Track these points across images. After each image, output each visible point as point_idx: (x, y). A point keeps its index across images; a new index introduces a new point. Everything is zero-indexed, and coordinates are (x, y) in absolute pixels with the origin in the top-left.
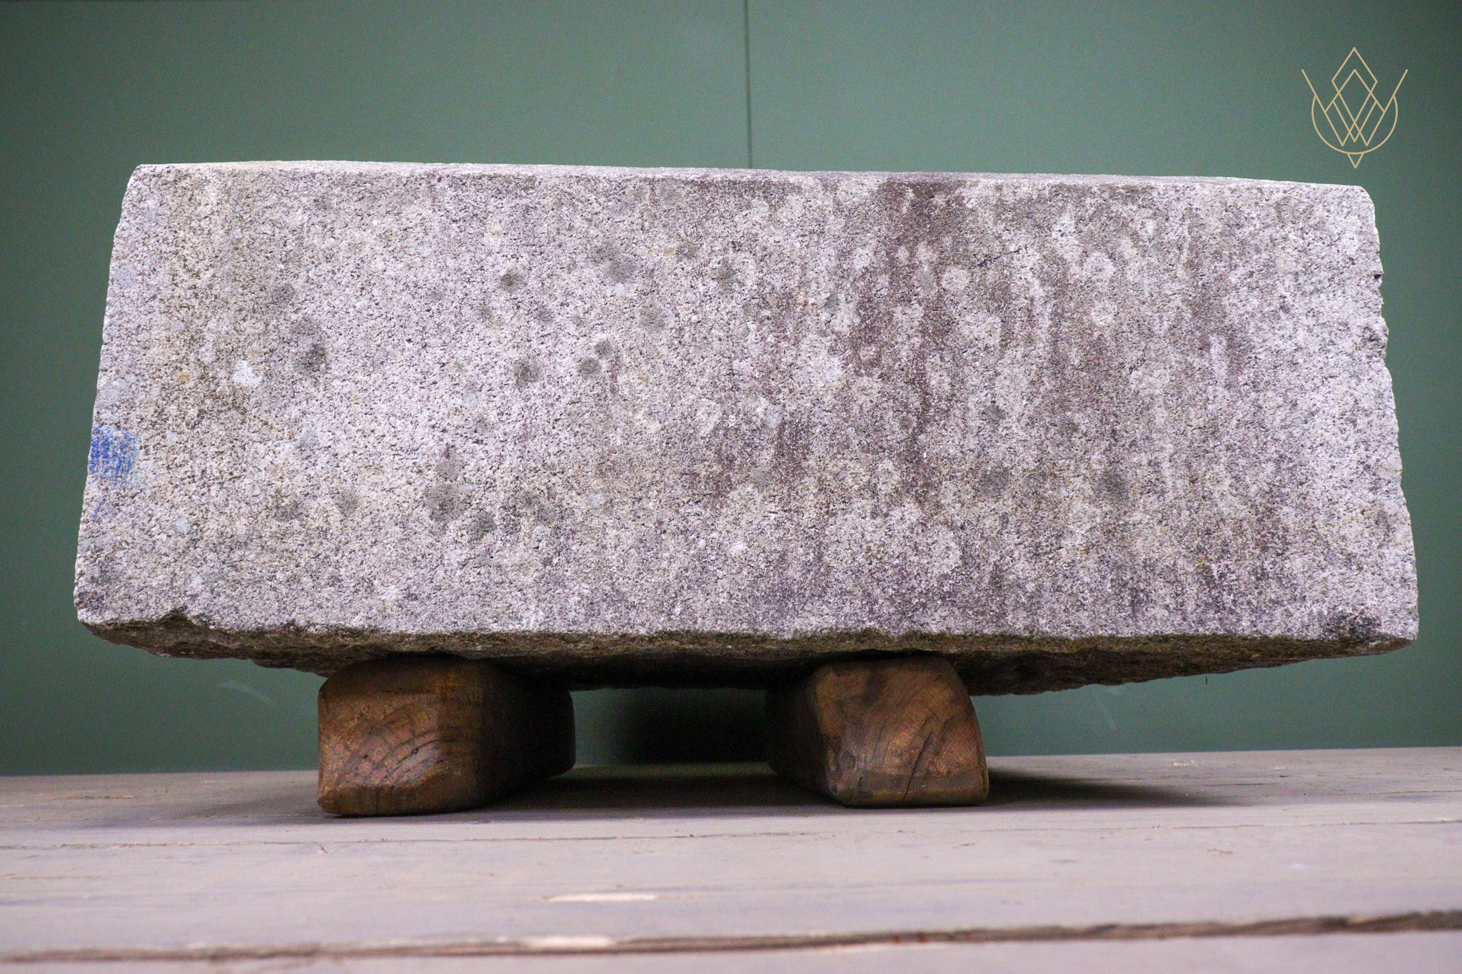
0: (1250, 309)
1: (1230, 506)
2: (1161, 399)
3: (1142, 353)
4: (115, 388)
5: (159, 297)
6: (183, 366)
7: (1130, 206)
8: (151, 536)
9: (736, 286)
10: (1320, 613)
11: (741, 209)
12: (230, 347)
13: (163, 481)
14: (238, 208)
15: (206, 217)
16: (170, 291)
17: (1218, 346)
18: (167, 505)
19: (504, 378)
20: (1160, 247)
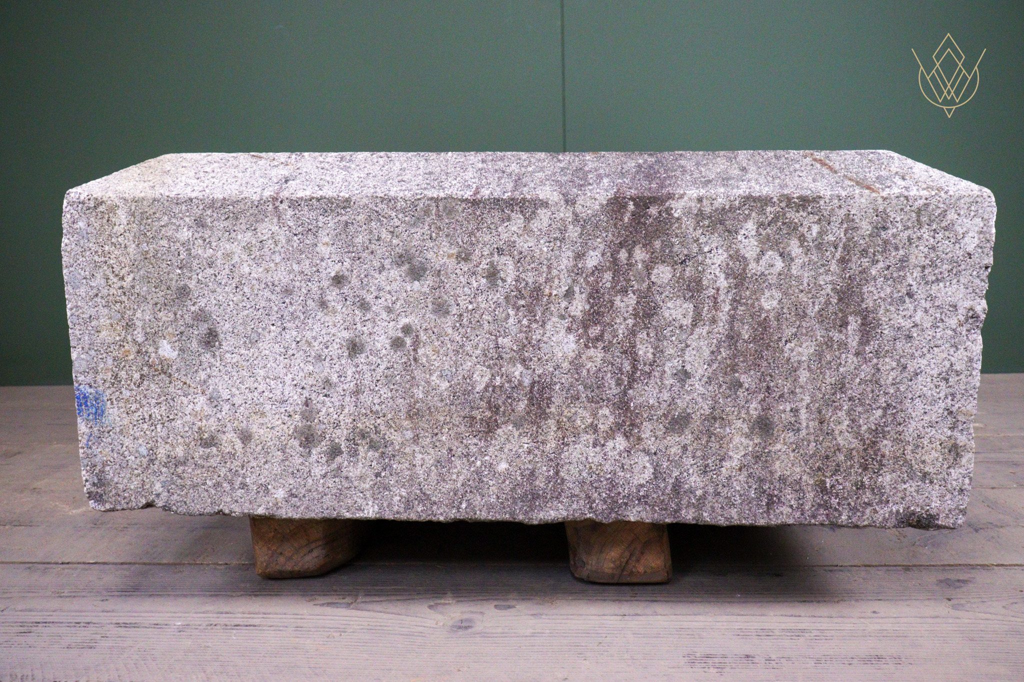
0: (882, 295)
1: (847, 439)
2: (806, 364)
3: (796, 330)
4: (83, 359)
5: (100, 295)
6: (125, 344)
7: (801, 213)
8: (125, 457)
9: (500, 282)
10: (898, 511)
11: (503, 221)
12: (153, 330)
13: (126, 421)
14: (142, 228)
15: (121, 235)
16: (107, 291)
17: (854, 323)
18: (132, 438)
19: (340, 351)
20: (819, 247)
